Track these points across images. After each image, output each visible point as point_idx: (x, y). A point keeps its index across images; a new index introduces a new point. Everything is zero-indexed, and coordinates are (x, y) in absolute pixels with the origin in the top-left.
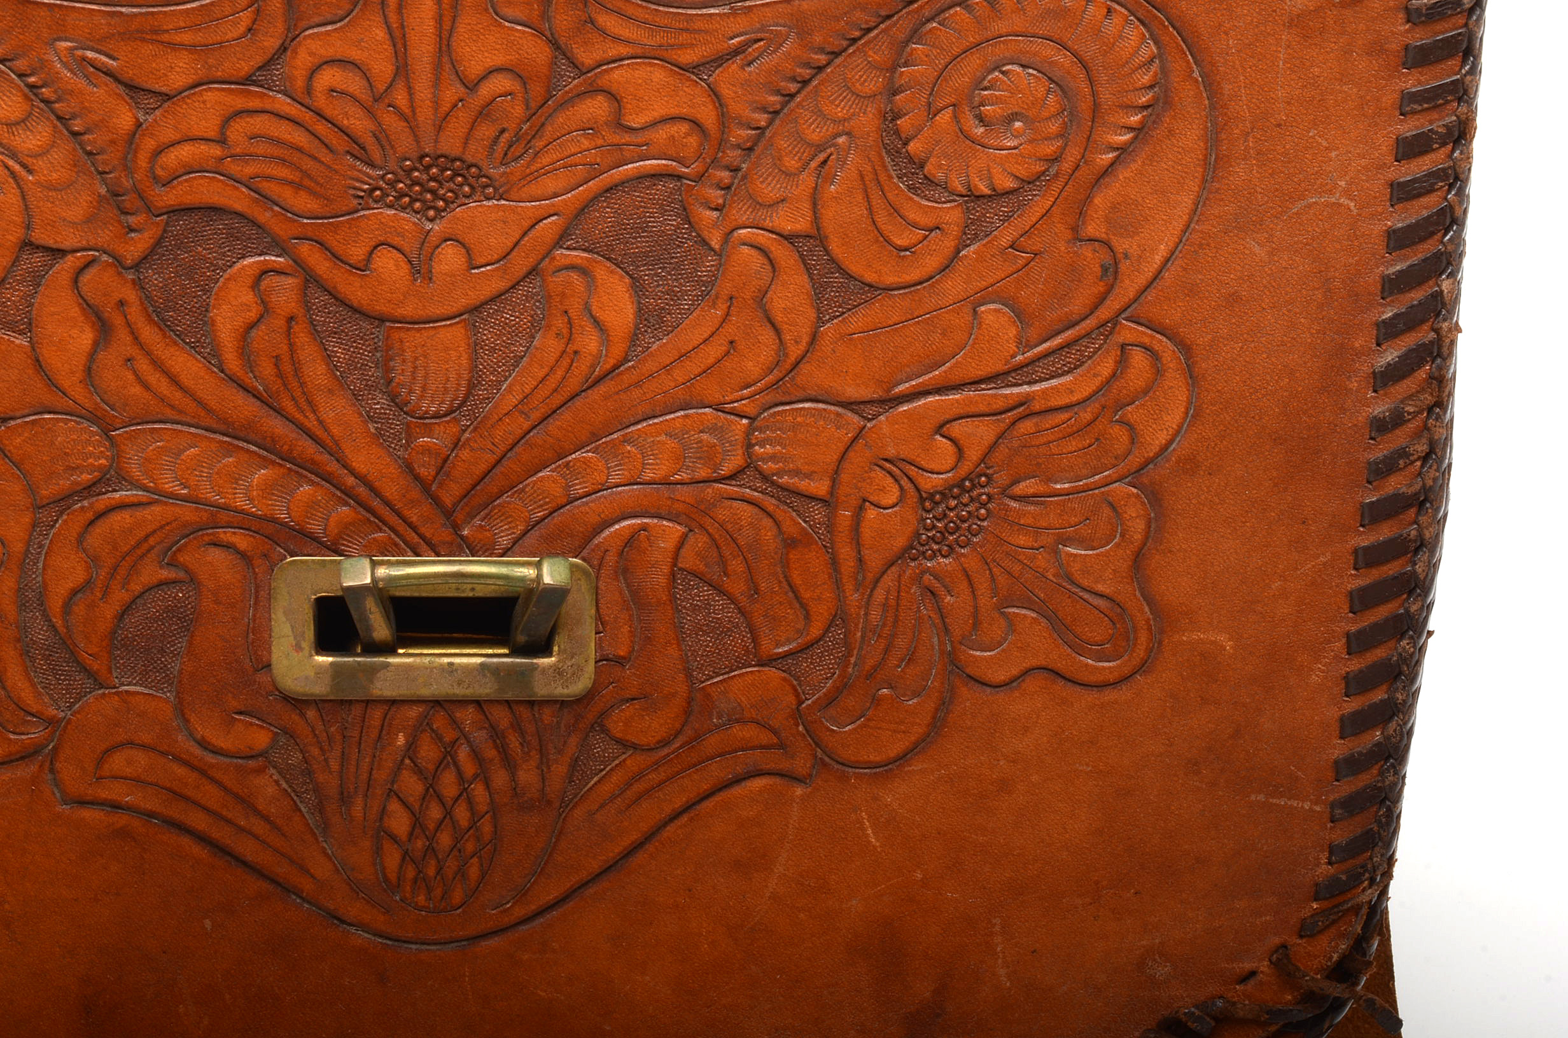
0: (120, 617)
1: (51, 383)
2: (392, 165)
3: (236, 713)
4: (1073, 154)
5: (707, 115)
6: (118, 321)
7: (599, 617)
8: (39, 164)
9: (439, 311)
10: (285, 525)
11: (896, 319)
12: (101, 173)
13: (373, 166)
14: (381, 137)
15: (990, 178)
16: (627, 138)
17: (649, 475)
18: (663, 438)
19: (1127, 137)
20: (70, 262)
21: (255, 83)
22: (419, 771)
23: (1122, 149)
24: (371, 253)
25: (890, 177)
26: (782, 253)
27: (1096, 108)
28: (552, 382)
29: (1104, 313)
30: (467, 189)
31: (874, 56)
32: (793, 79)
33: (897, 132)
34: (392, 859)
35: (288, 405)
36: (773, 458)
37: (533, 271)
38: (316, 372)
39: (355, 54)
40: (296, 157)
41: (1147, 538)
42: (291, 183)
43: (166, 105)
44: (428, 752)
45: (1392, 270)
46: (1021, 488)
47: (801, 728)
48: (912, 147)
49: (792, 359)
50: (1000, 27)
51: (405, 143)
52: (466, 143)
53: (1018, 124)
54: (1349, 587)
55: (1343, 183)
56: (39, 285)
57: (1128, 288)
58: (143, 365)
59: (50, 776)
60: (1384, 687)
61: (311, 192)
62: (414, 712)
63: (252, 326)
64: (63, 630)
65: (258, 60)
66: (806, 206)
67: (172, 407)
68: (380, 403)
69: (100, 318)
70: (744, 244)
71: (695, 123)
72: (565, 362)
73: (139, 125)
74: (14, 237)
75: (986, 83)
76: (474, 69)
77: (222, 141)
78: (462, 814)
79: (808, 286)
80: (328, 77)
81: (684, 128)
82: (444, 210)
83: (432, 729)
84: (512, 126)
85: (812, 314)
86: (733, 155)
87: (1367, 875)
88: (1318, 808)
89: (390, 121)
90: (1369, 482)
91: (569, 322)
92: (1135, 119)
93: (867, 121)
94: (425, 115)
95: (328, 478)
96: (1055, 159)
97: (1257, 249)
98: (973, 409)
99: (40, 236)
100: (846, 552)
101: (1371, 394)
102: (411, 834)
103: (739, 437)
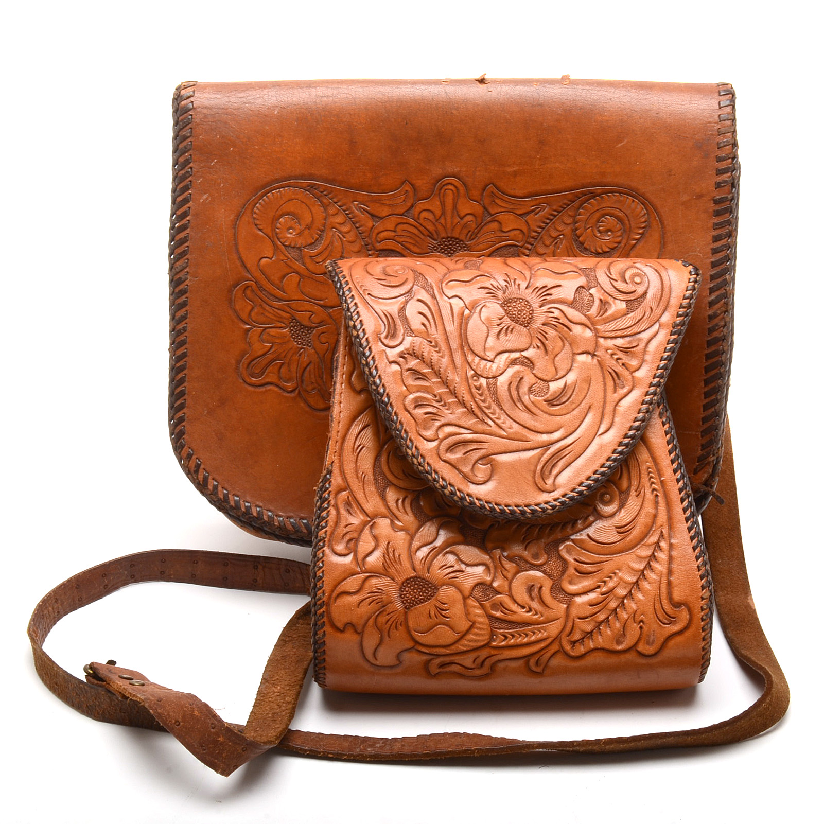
2: (440, 240)
4: (624, 241)
5: (525, 229)
8: (347, 235)
12: (363, 239)
13: (435, 240)
14: (437, 232)
16: (504, 234)
19: (639, 236)
21: (404, 216)
23: (638, 240)
27: (630, 228)
30: (459, 248)
31: (570, 213)
32: (548, 219)
33: (576, 235)
39: (431, 208)
40: (413, 236)
42: (412, 244)
43: (381, 220)
45: (713, 273)
48: (580, 239)
50: (604, 205)
51: (443, 235)
52: (460, 234)
53: (610, 233)
55: (698, 249)
60: (715, 395)
61: (418, 247)
65: (406, 209)
71: (521, 230)
73: (374, 226)
75: (600, 221)
76: (462, 214)
77: (395, 231)
81: (518, 232)
82: (453, 254)
84: (472, 230)
86: (531, 240)
87: (712, 453)
88: (698, 433)
89: (440, 227)
90: (708, 334)
92: (641, 231)
93: (567, 230)
94: (449, 226)
96: (619, 243)
101: (708, 308)
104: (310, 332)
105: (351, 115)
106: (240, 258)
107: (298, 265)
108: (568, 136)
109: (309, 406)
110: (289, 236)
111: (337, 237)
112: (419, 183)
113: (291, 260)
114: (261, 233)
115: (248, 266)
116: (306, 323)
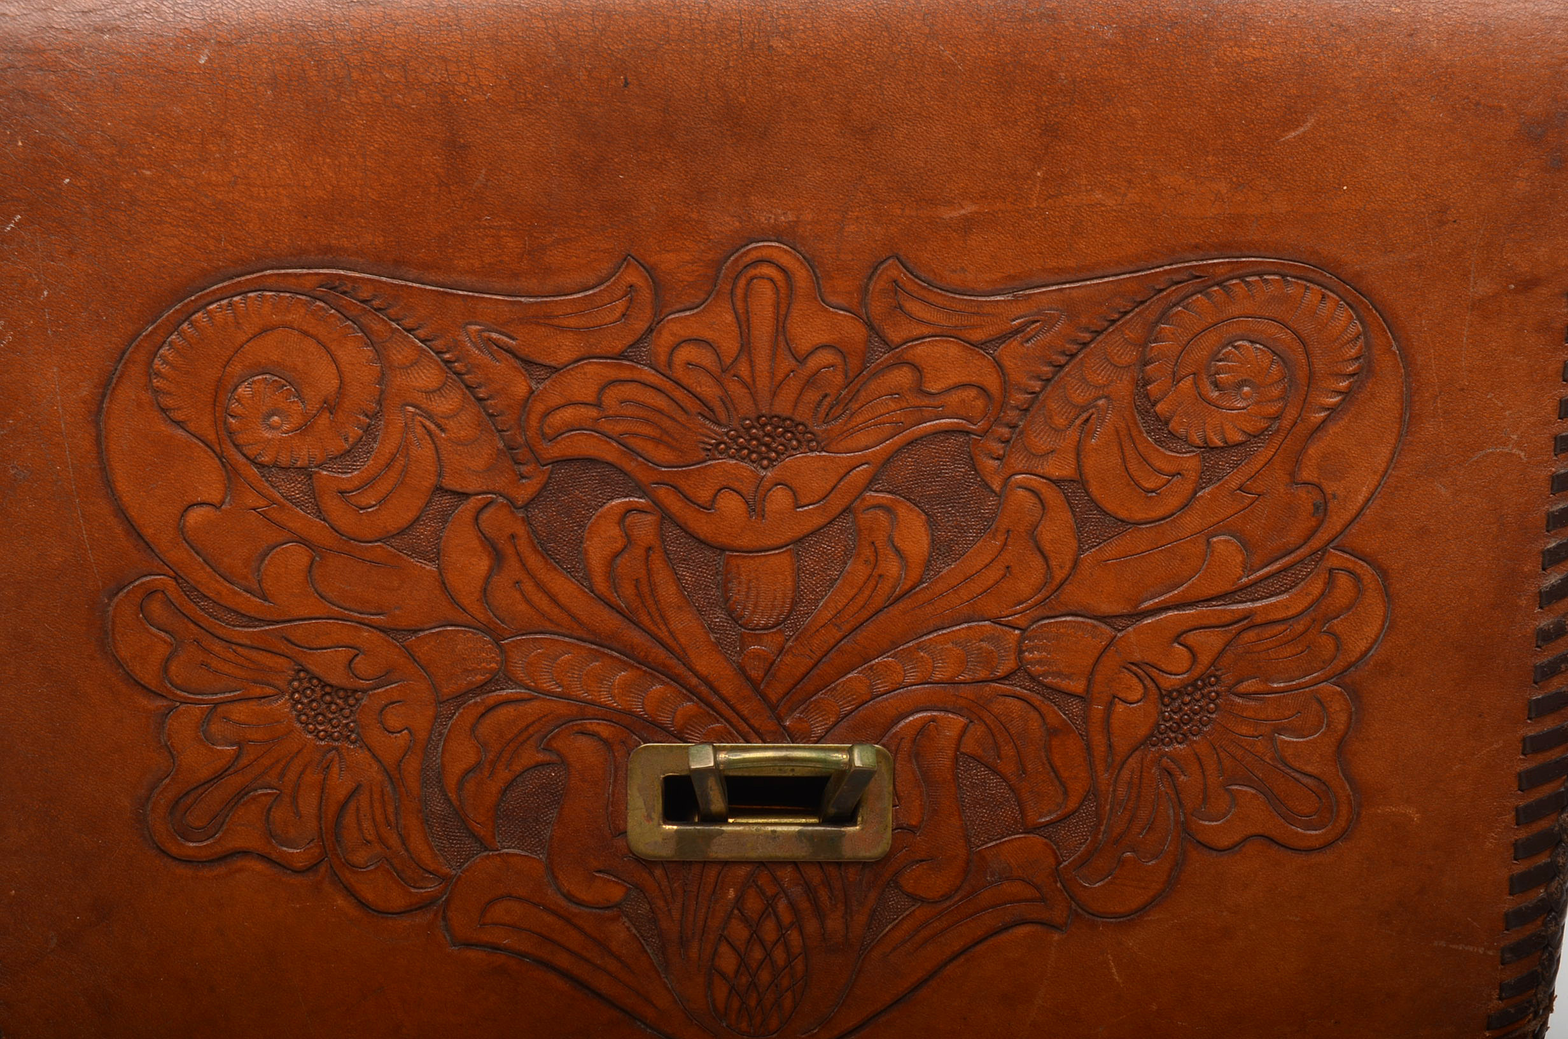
0: (503, 792)
1: (454, 601)
2: (735, 423)
3: (597, 872)
4: (1291, 413)
5: (992, 382)
6: (509, 551)
7: (896, 794)
8: (451, 424)
9: (769, 542)
10: (640, 717)
11: (1143, 548)
12: (499, 431)
13: (719, 424)
14: (727, 401)
15: (1223, 432)
16: (926, 401)
17: (938, 676)
18: (950, 645)
19: (1337, 399)
20: (473, 503)
21: (626, 358)
22: (745, 919)
23: (1332, 409)
24: (716, 495)
25: (1140, 432)
26: (1051, 495)
27: (1311, 377)
28: (860, 601)
29: (1315, 543)
30: (794, 443)
31: (1129, 334)
32: (1063, 353)
33: (1147, 396)
34: (721, 992)
35: (645, 619)
36: (1040, 662)
37: (847, 510)
38: (668, 592)
39: (708, 334)
40: (657, 418)
41: (1348, 727)
42: (653, 439)
43: (554, 376)
44: (753, 904)
45: (1555, 508)
46: (1244, 687)
47: (1059, 885)
48: (1159, 408)
49: (1057, 581)
50: (1234, 310)
51: (746, 406)
52: (795, 406)
53: (1246, 389)
54: (1518, 769)
55: (1515, 437)
56: (446, 522)
57: (1336, 522)
58: (529, 586)
59: (442, 923)
60: (1548, 852)
61: (669, 446)
62: (742, 871)
63: (617, 554)
64: (456, 803)
65: (630, 340)
66: (1071, 457)
67: (551, 621)
68: (719, 617)
69: (495, 549)
70: (1020, 487)
71: (982, 389)
72: (872, 583)
73: (532, 392)
74: (428, 482)
75: (1220, 356)
76: (804, 345)
77: (598, 405)
78: (779, 955)
79: (1072, 521)
80: (686, 353)
81: (973, 393)
82: (776, 460)
83: (757, 886)
84: (833, 392)
85: (1074, 544)
86: (1012, 415)
87: (1532, 1009)
88: (1490, 953)
89: (736, 390)
90: (1536, 683)
91: (876, 552)
92: (1343, 385)
93: (1123, 387)
94: (763, 384)
95: (675, 679)
96: (1276, 417)
97: (1443, 491)
98: (1206, 622)
99: (449, 483)
100: (1098, 739)
101: (1537, 610)
102: (737, 972)
103: (1013, 645)
104: (352, 701)
105: (444, 59)
106: (121, 512)
107: (301, 519)
108: (1134, 110)
109: (362, 904)
110: (268, 435)
111: (419, 430)
112: (668, 261)
113: (282, 507)
114: (180, 432)
115: (148, 532)
116: (337, 677)
